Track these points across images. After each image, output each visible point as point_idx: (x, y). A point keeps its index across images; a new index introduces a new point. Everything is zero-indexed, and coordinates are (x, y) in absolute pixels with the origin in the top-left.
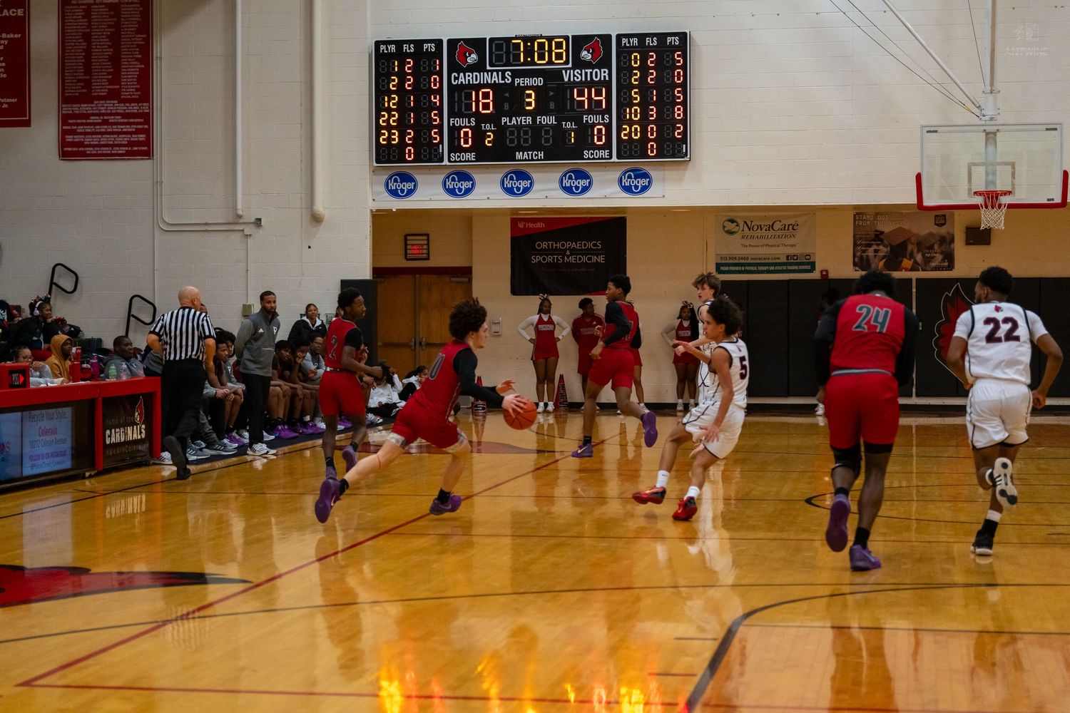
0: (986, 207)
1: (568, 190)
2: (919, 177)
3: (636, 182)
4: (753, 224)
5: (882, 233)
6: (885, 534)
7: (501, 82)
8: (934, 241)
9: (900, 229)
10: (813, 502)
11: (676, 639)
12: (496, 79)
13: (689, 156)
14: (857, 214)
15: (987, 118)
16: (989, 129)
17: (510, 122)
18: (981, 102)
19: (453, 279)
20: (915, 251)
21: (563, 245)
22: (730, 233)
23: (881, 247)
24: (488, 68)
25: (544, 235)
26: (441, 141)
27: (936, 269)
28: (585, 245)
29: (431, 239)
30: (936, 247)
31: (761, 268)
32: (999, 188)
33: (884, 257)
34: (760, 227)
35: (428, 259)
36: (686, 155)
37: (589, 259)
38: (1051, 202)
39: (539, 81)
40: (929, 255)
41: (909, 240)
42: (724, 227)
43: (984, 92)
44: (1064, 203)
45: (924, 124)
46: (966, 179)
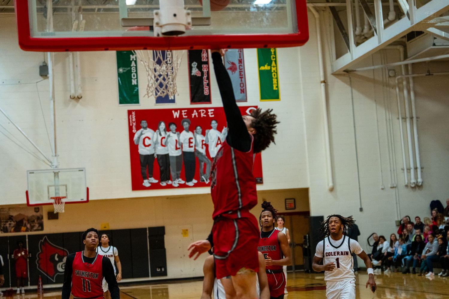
0: (56, 203)
2: (27, 192)
5: (12, 216)
8: (34, 219)
9: (20, 214)
14: (2, 208)
15: (54, 166)
16: (56, 171)
18: (51, 160)
20: (27, 223)
23: (12, 222)
27: (36, 230)
30: (36, 221)
32: (61, 196)
33: (13, 227)
38: (82, 201)
40: (32, 225)
41: (24, 219)
43: (52, 156)
44: (88, 201)
45: (28, 169)
46: (47, 192)
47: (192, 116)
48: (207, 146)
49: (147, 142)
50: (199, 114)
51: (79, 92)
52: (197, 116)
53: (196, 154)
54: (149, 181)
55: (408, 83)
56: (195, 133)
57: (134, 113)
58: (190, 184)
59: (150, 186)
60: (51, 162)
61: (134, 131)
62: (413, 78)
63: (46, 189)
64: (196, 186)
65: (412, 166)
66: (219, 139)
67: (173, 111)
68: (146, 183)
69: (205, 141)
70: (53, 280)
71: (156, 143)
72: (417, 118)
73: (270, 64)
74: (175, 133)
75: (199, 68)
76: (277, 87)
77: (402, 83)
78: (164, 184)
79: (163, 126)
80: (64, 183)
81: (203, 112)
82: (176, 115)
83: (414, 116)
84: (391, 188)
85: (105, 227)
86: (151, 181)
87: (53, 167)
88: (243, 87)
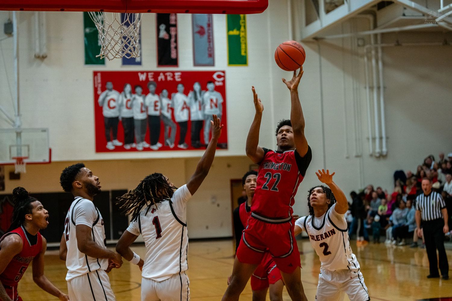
15: (17, 126)
16: (19, 131)
18: (14, 118)
38: (44, 162)
43: (15, 116)
44: (50, 162)
46: (8, 152)
47: (158, 79)
48: (172, 110)
49: (112, 104)
50: (166, 77)
51: (44, 51)
52: (163, 79)
53: (161, 118)
54: (113, 143)
55: (377, 52)
56: (161, 97)
57: (99, 75)
58: (155, 147)
59: (114, 149)
60: (13, 122)
61: (99, 92)
62: (383, 48)
63: (8, 149)
64: (160, 149)
65: (377, 135)
66: (185, 103)
67: (139, 74)
68: (110, 145)
69: (171, 104)
71: (121, 105)
72: (385, 88)
73: (239, 29)
74: (140, 96)
75: (168, 30)
76: (246, 52)
77: (370, 52)
78: (128, 147)
79: (128, 88)
80: (26, 143)
81: (170, 75)
82: (142, 77)
83: (381, 85)
84: (357, 156)
86: (115, 144)
87: (15, 126)
88: (211, 51)
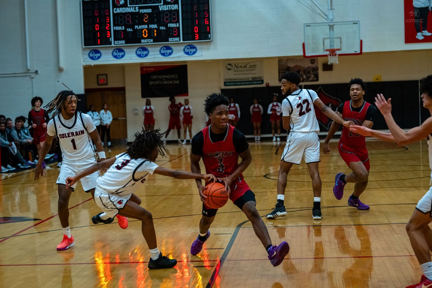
0: (330, 55)
1: (163, 54)
2: (304, 45)
3: (190, 50)
4: (239, 65)
5: (290, 67)
6: (296, 188)
7: (134, 11)
8: (310, 70)
9: (297, 66)
10: (267, 176)
11: (215, 234)
12: (132, 10)
13: (211, 39)
14: (280, 60)
15: (330, 20)
16: (331, 24)
17: (139, 27)
18: (327, 13)
19: (118, 92)
21: (162, 77)
22: (229, 69)
24: (129, 6)
25: (153, 73)
26: (111, 36)
27: (311, 81)
28: (171, 77)
29: (108, 76)
30: (311, 72)
31: (242, 83)
32: (335, 47)
34: (241, 67)
35: (107, 84)
36: (210, 39)
37: (173, 82)
38: (356, 53)
39: (150, 11)
40: (308, 76)
41: (300, 69)
42: (227, 67)
43: (328, 9)
44: (361, 53)
45: (305, 23)
46: (322, 45)
54: (422, 33)
59: (424, 39)
60: (326, 16)
63: (321, 42)
68: (419, 36)
70: (327, 128)
80: (339, 36)
85: (377, 79)
86: (424, 34)
87: (328, 20)
